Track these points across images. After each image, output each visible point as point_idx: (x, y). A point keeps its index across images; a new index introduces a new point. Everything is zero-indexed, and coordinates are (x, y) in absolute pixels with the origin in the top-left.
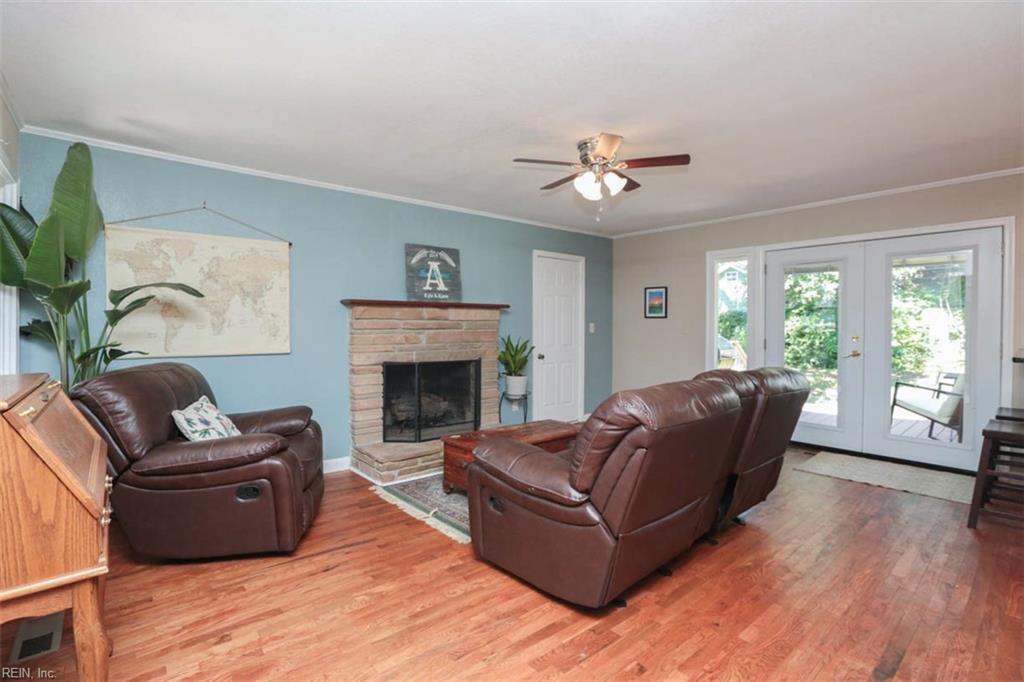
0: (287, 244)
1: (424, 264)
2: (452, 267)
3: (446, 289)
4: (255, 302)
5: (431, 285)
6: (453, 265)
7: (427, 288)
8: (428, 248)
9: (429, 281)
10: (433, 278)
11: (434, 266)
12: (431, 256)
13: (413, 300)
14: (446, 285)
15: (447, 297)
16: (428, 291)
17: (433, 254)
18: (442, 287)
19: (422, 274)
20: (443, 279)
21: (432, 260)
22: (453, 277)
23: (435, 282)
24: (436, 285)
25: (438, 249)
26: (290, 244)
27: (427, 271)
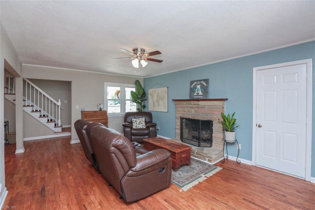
0: (167, 88)
1: (195, 87)
2: (205, 86)
3: (202, 94)
4: (163, 101)
5: (197, 93)
6: (206, 85)
7: (196, 94)
8: (197, 81)
9: (196, 92)
10: (198, 91)
11: (199, 86)
12: (198, 83)
13: (191, 99)
14: (202, 93)
15: (202, 97)
16: (196, 96)
17: (199, 82)
18: (201, 93)
19: (194, 90)
20: (201, 91)
21: (199, 84)
22: (205, 90)
23: (199, 92)
24: (199, 93)
25: (200, 81)
26: (168, 87)
27: (196, 89)
